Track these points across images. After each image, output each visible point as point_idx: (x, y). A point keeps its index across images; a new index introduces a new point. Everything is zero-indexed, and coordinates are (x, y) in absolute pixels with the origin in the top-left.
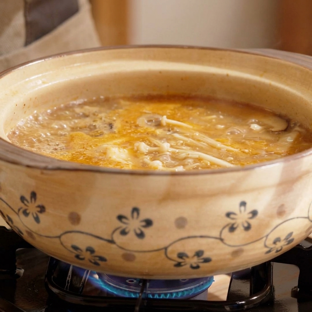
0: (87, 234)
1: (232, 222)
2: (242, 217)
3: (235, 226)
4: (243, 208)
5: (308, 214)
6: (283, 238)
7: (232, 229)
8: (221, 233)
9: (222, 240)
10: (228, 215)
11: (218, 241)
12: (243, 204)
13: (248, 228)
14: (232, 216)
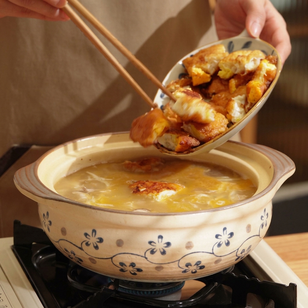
0: (69, 242)
1: (153, 247)
2: (160, 245)
3: (155, 250)
4: (160, 240)
5: (213, 252)
6: (193, 264)
7: (153, 252)
8: (145, 253)
9: (146, 258)
10: (150, 243)
11: (144, 258)
12: (161, 237)
13: (164, 253)
14: (152, 244)
